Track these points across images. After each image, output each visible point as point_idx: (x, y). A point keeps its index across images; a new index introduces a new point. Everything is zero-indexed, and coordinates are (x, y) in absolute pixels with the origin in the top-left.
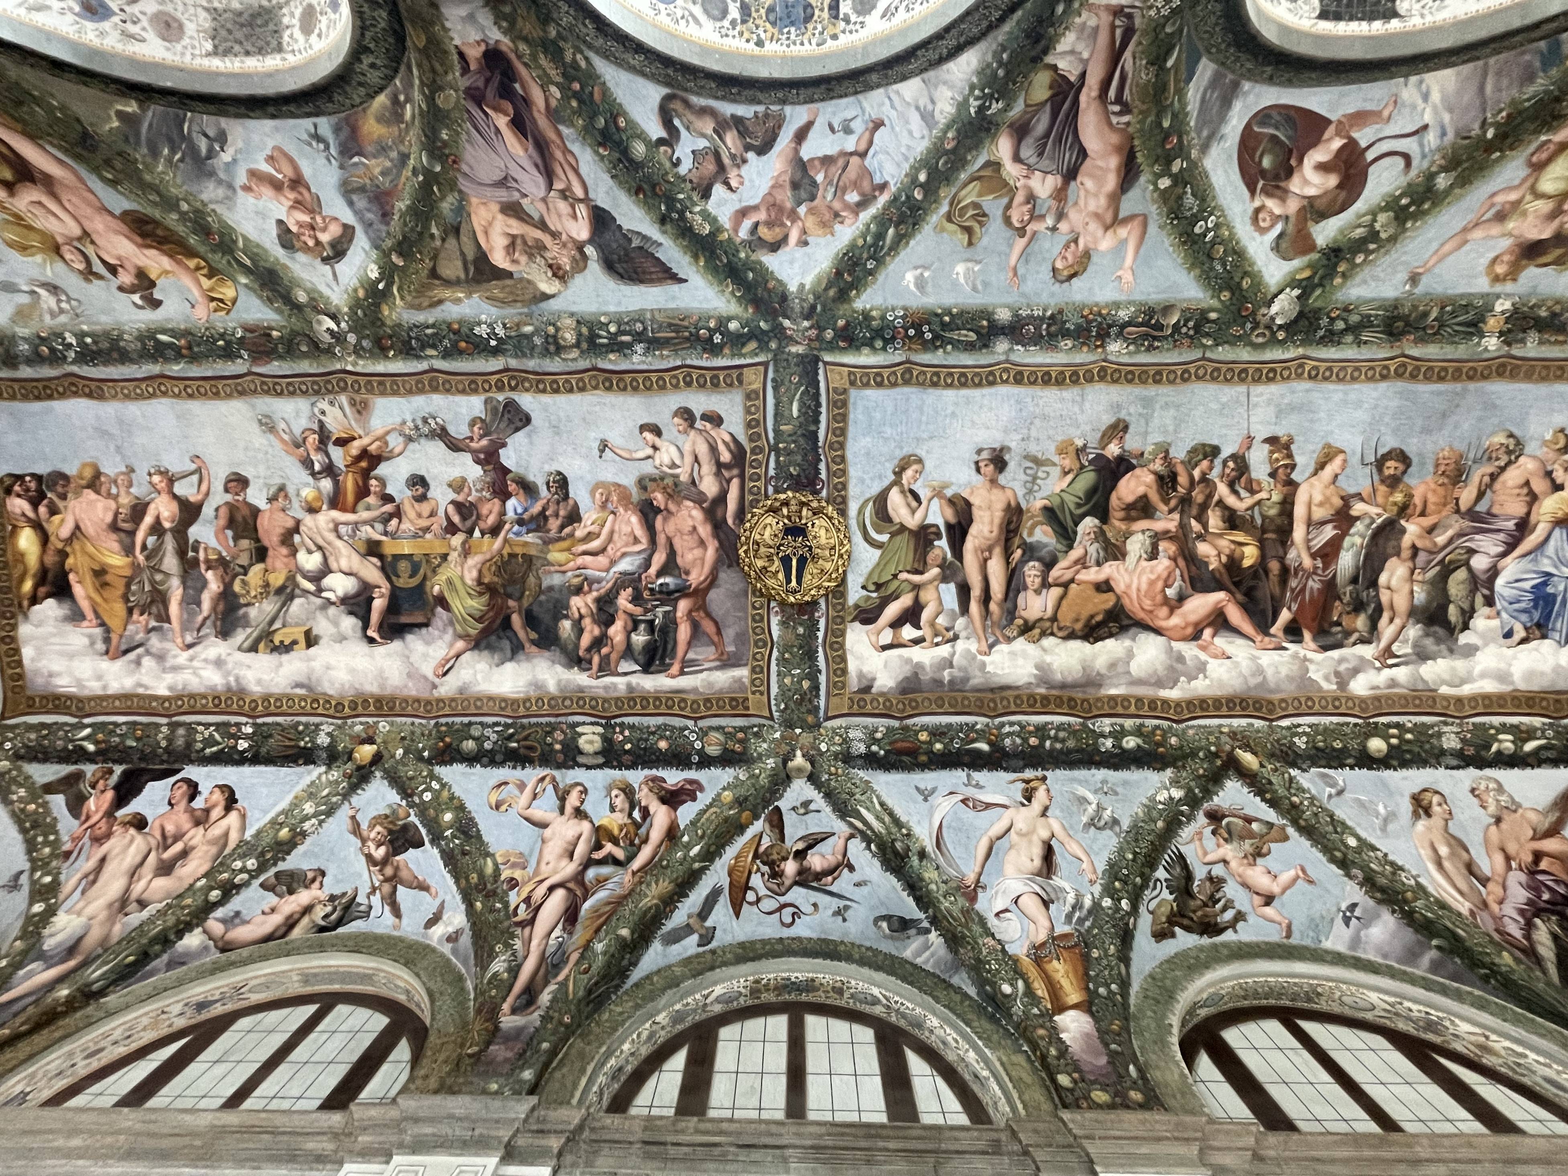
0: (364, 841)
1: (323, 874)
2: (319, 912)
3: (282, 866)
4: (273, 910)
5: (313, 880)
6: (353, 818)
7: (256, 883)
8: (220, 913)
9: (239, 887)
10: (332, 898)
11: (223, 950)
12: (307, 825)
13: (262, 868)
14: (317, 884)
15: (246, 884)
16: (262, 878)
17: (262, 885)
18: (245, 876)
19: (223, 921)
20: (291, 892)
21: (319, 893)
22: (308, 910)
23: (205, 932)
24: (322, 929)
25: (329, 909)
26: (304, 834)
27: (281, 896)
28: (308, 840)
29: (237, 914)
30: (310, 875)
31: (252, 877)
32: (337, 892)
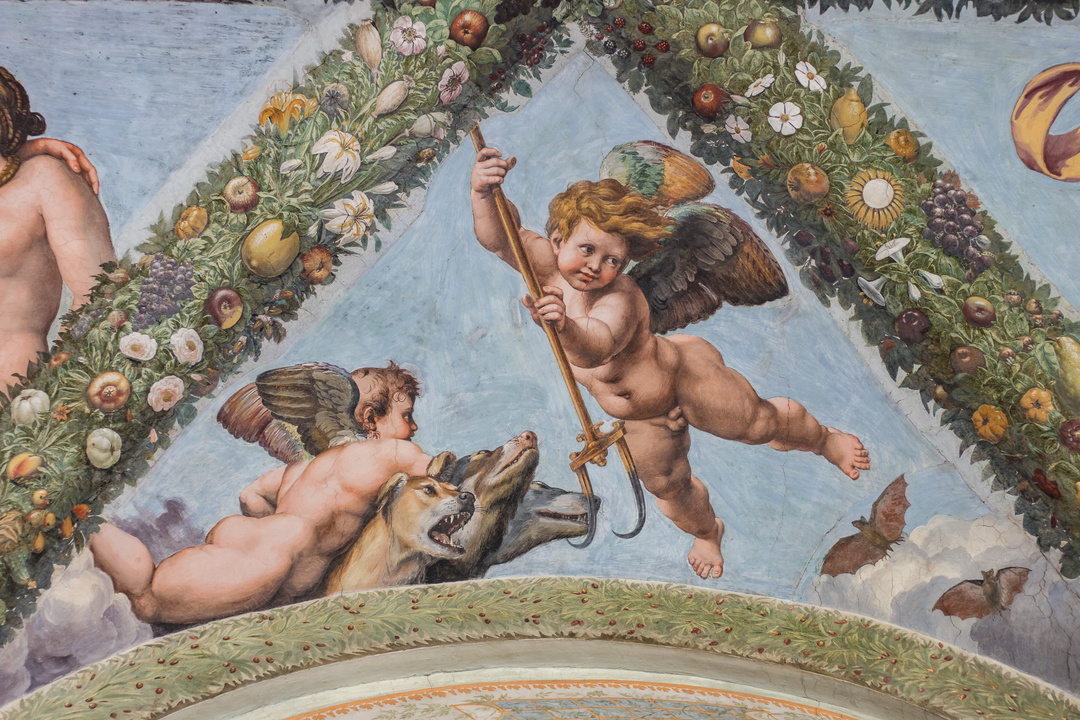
0: (538, 277)
1: (411, 388)
2: (417, 515)
3: (274, 355)
4: (272, 503)
5: (381, 409)
6: (491, 191)
7: (208, 408)
8: (126, 503)
9: (161, 420)
10: (453, 470)
11: (163, 626)
12: (338, 215)
13: (217, 359)
14: (393, 422)
15: (182, 412)
16: (223, 393)
17: (223, 418)
18: (174, 385)
19: (140, 531)
20: (316, 445)
21: (405, 450)
22: (378, 505)
23: (100, 564)
24: (437, 571)
25: (447, 505)
26: (331, 247)
27: (288, 459)
28: (349, 269)
29: (175, 510)
30: (369, 390)
31: (195, 390)
32: (465, 448)
